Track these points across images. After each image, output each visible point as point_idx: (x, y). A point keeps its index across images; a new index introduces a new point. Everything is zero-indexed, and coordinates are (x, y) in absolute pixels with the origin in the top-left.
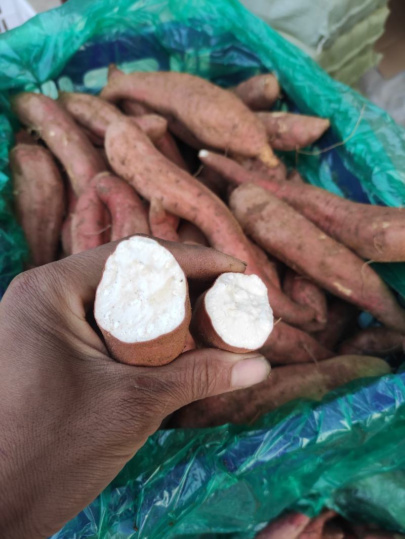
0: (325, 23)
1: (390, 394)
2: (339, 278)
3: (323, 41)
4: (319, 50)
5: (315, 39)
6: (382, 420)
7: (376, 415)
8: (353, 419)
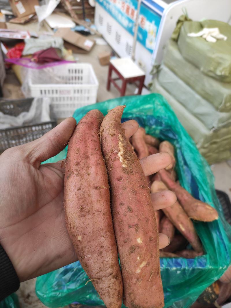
0: (216, 122)
1: (181, 263)
3: (214, 129)
4: (211, 132)
5: (211, 127)
6: (176, 271)
7: (174, 268)
8: (167, 266)
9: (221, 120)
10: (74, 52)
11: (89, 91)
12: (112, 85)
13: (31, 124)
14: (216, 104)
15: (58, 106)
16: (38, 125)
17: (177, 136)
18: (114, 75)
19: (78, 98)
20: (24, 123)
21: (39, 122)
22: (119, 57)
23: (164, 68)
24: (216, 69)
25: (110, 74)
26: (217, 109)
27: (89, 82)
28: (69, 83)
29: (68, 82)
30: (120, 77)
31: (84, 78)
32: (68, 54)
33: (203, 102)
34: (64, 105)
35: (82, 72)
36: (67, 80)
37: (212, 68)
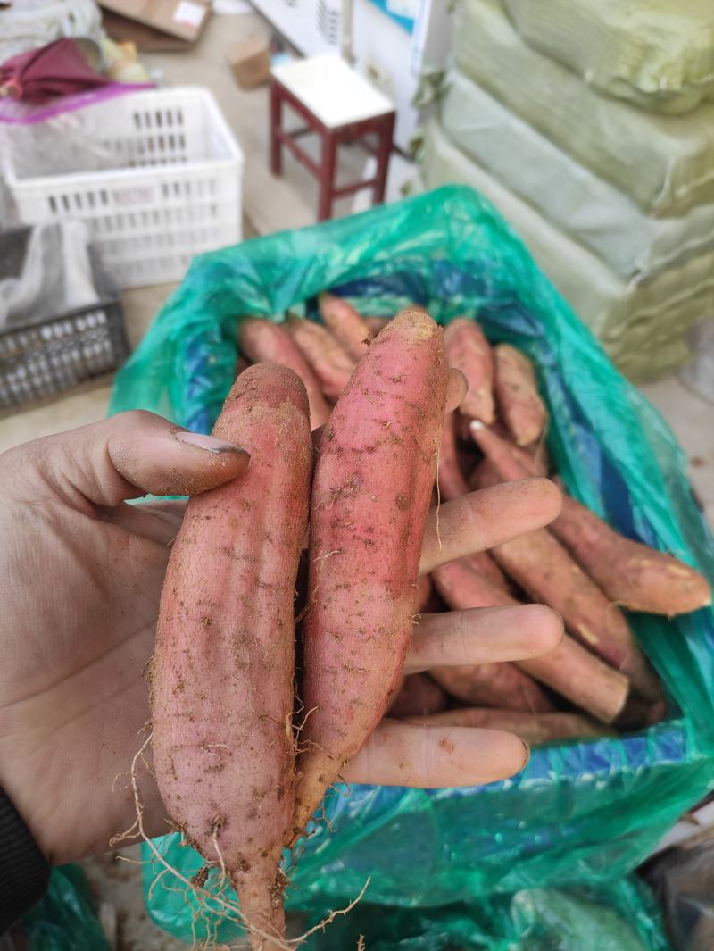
0: (646, 253)
1: (606, 757)
2: (586, 621)
3: (638, 278)
4: (631, 287)
5: (628, 270)
6: (593, 784)
7: (587, 776)
8: (563, 773)
9: (660, 247)
10: (142, 50)
11: (213, 185)
12: (287, 154)
13: (36, 319)
14: (643, 192)
15: (115, 246)
16: (59, 320)
17: (541, 328)
18: (291, 121)
19: (179, 211)
20: (13, 316)
21: (62, 309)
22: (298, 54)
23: (459, 82)
24: (636, 69)
25: (276, 117)
26: (647, 209)
27: (208, 154)
28: (143, 164)
29: (137, 157)
30: (312, 123)
31: (188, 140)
32: (121, 58)
33: (600, 188)
34: (135, 241)
35: (180, 119)
36: (132, 155)
37: (623, 71)
